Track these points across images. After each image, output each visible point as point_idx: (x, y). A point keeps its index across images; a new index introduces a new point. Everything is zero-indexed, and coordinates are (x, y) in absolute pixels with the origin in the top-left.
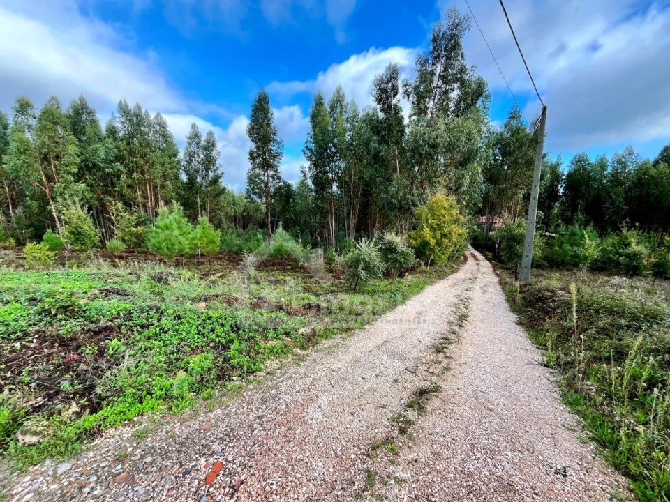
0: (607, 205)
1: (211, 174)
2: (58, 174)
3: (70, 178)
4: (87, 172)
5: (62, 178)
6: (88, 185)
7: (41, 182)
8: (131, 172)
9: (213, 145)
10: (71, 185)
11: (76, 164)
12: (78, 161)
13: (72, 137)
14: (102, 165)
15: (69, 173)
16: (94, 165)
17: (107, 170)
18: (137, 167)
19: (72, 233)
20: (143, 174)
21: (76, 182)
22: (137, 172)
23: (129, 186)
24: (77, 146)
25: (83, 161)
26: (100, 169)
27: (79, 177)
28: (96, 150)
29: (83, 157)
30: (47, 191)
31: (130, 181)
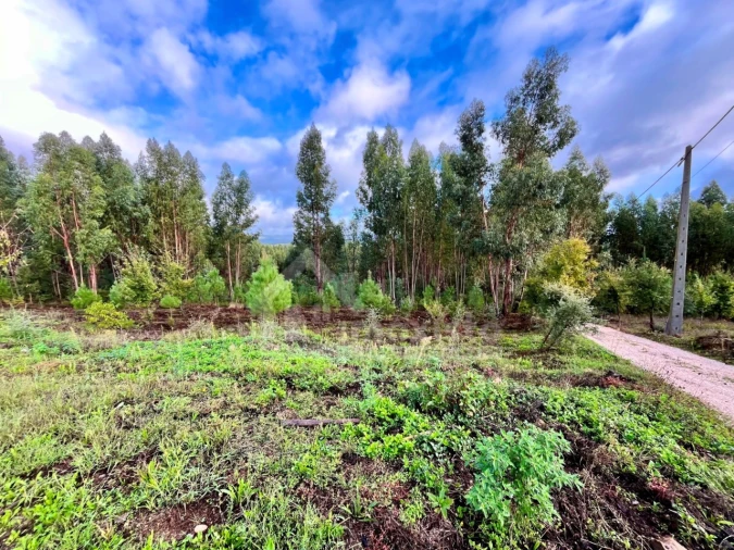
0: (666, 245)
1: (242, 217)
2: (79, 218)
3: (96, 223)
4: (112, 216)
5: (85, 223)
6: (113, 231)
7: (59, 229)
8: (157, 217)
9: (247, 186)
10: (96, 232)
11: (101, 207)
12: (104, 204)
13: (98, 177)
14: (130, 208)
15: (94, 218)
16: (122, 208)
17: (135, 214)
18: (166, 211)
19: (133, 288)
20: (171, 218)
21: (101, 228)
22: (165, 216)
23: (155, 232)
24: (103, 186)
25: (109, 204)
26: (127, 212)
27: (103, 223)
28: (125, 192)
29: (110, 199)
30: (65, 238)
31: (156, 227)
